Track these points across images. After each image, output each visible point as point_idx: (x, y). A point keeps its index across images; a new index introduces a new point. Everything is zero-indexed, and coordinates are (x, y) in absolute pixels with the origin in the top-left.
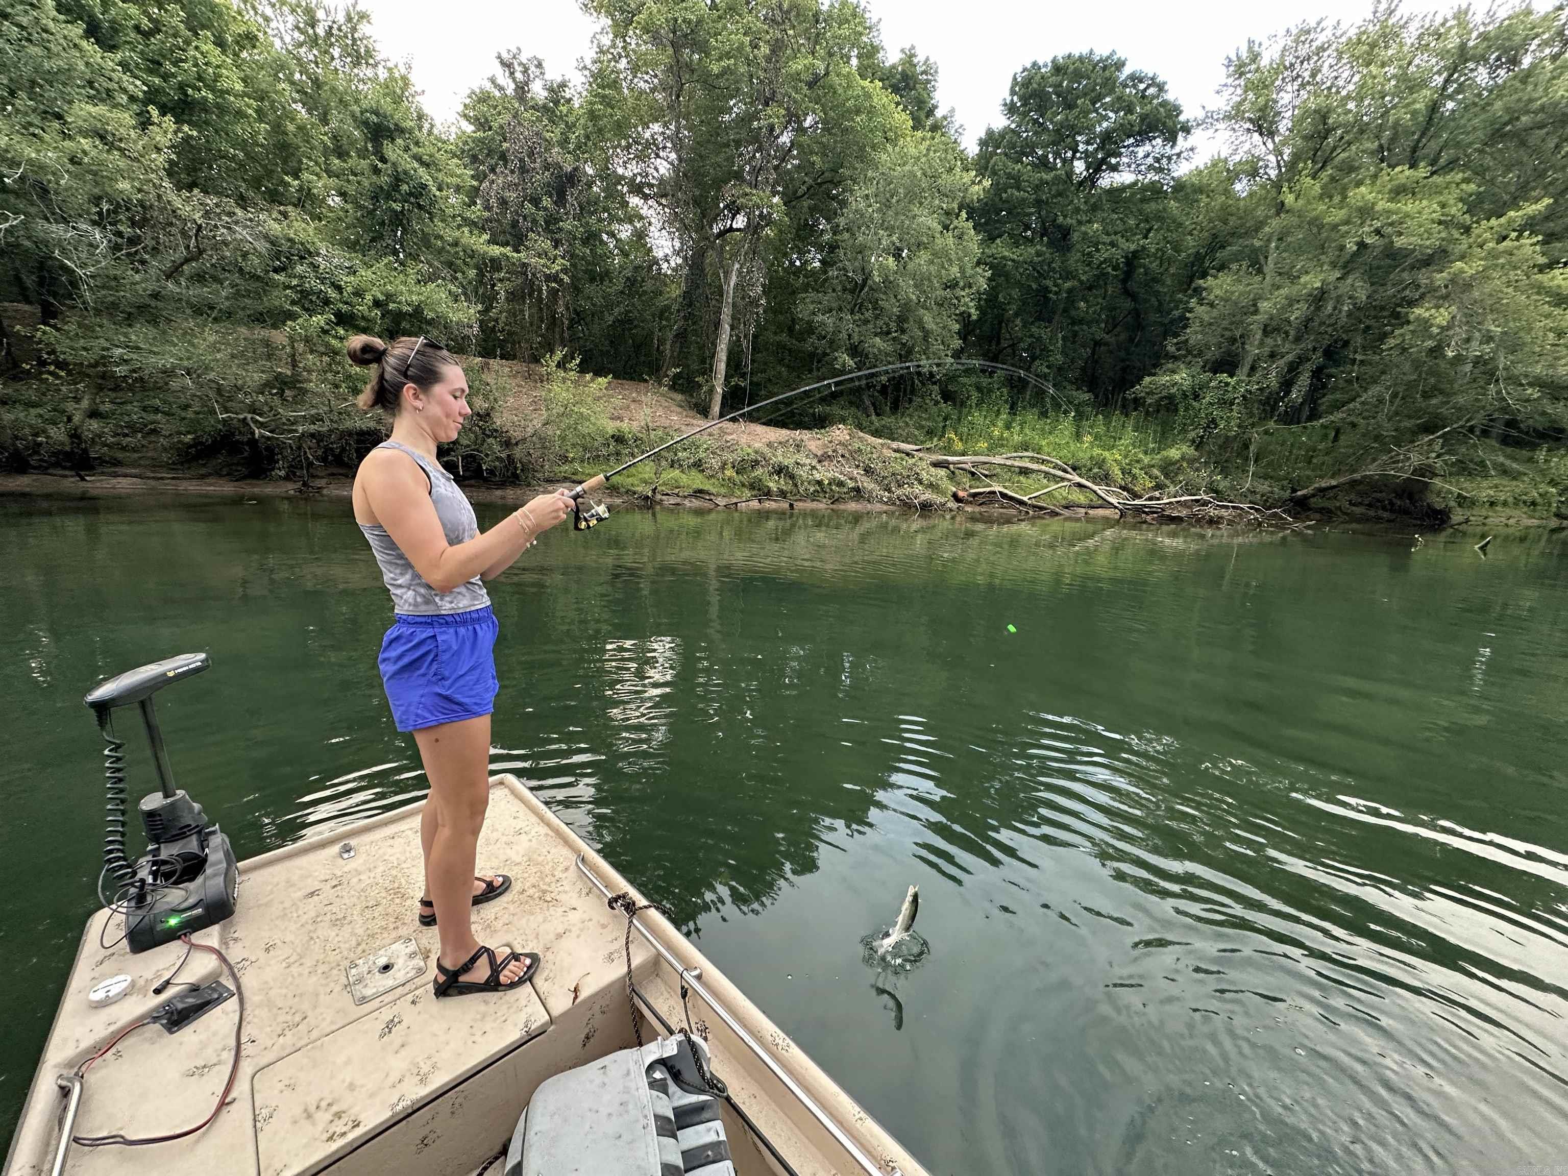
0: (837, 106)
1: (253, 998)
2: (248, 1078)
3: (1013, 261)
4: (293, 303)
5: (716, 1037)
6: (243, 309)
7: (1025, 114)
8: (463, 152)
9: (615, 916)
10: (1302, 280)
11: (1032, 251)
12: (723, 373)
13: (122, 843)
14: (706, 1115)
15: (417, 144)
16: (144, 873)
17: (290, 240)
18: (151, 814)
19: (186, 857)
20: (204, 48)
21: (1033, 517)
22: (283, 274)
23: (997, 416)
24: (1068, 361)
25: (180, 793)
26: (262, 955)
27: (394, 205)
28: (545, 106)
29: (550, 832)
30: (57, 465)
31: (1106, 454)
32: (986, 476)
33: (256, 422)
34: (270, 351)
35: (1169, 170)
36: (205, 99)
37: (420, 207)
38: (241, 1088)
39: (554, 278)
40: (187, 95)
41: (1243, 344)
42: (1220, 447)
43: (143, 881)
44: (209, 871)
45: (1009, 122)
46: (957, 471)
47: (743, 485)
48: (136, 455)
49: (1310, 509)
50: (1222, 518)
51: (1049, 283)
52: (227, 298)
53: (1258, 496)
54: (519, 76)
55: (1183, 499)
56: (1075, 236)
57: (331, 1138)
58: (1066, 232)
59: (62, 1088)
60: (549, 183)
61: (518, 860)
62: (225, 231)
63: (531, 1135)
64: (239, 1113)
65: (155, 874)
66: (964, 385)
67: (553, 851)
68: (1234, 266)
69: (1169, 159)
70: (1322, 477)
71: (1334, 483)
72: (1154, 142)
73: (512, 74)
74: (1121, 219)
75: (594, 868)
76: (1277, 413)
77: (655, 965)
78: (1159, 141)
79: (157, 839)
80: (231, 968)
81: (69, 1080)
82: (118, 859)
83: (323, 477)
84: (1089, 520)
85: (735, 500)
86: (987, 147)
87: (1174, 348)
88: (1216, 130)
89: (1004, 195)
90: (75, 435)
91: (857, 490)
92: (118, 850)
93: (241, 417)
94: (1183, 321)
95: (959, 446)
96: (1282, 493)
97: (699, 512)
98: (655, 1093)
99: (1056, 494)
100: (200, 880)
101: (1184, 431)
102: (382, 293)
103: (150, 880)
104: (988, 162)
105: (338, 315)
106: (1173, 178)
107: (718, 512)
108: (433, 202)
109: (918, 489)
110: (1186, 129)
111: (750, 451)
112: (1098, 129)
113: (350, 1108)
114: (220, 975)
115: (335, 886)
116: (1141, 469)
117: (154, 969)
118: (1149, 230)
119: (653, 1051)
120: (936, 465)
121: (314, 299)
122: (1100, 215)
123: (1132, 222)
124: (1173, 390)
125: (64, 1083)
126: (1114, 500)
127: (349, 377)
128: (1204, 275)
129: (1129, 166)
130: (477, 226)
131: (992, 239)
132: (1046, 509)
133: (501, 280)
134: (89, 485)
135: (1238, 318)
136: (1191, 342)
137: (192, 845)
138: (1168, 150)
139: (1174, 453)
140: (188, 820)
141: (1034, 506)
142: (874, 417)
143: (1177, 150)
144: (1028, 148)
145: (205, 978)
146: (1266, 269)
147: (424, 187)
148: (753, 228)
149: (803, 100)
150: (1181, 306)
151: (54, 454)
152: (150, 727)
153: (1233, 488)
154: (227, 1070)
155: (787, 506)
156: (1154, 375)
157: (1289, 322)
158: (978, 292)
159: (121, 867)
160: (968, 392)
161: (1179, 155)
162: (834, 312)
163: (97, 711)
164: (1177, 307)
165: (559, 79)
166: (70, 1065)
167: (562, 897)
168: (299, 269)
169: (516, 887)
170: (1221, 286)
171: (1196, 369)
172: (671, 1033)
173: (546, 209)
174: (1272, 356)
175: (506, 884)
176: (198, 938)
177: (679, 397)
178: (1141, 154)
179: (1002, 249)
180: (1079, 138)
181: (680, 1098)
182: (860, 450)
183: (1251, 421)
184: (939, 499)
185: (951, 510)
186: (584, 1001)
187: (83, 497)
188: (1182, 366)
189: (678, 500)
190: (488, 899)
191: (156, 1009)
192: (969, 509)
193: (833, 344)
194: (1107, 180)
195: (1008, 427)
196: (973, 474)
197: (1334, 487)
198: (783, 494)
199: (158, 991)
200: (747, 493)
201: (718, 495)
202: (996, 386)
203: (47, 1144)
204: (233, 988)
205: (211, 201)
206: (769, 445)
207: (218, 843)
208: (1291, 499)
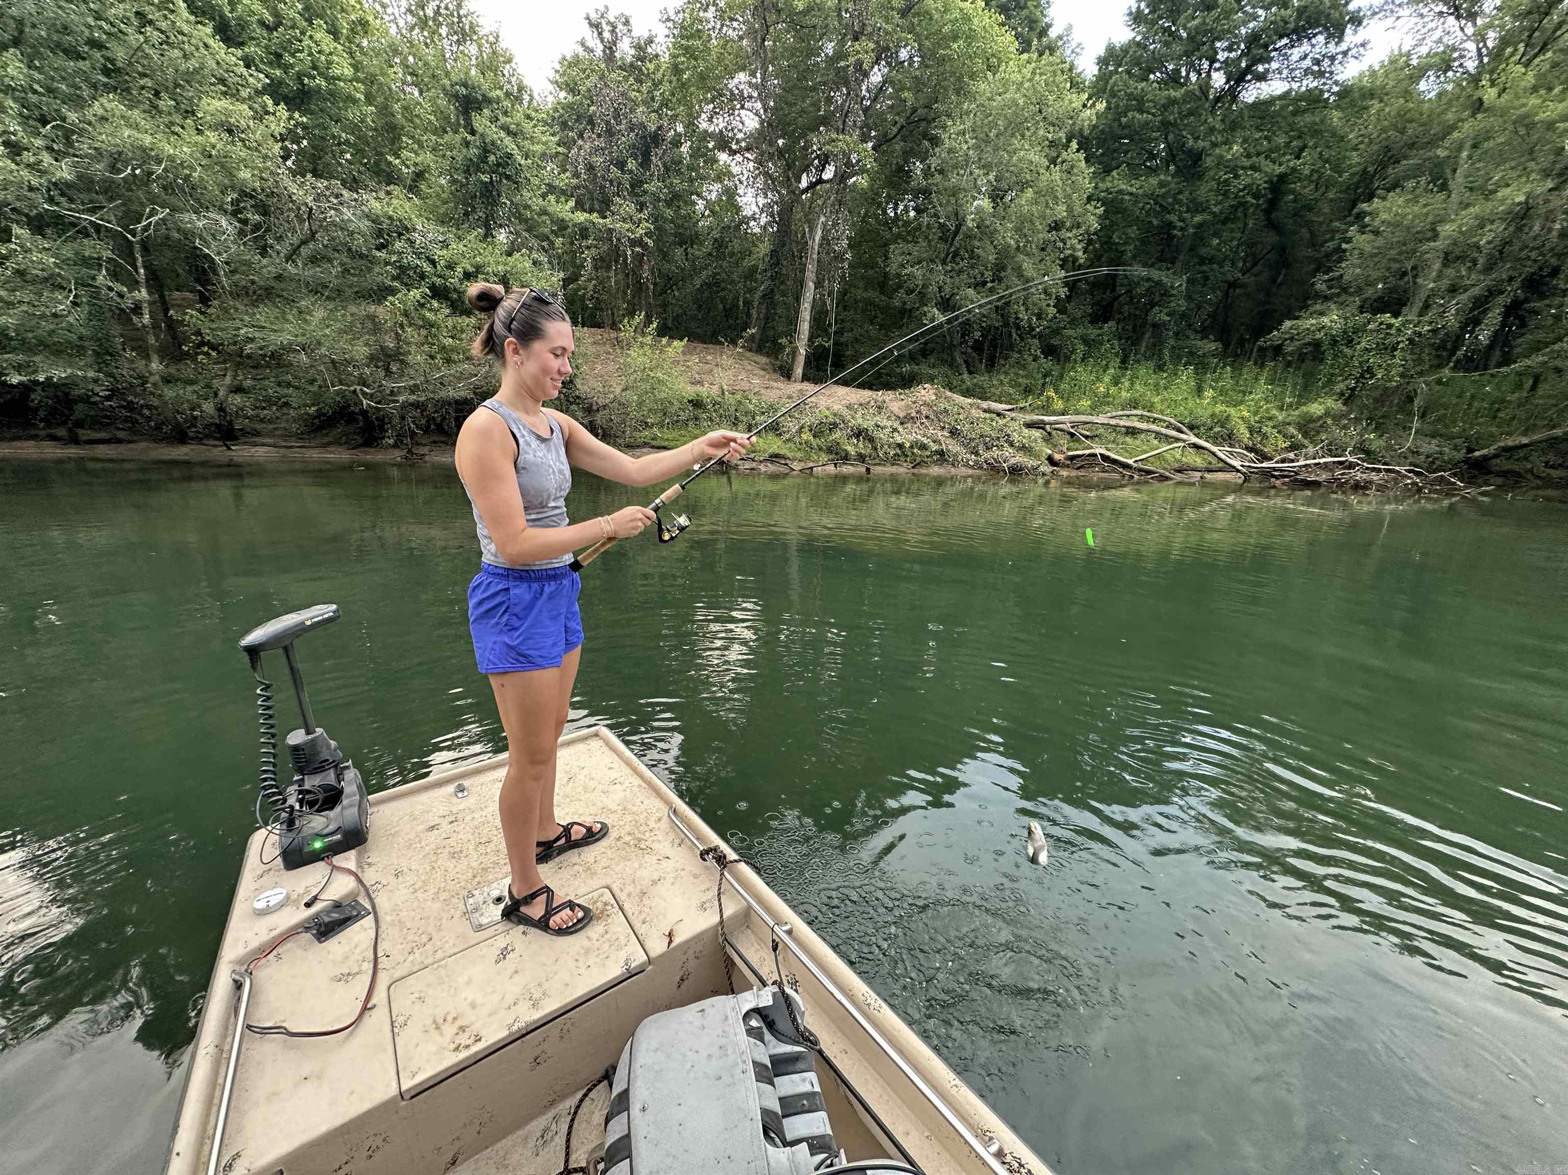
0: (934, 34)
1: (386, 919)
2: (386, 988)
3: (1131, 194)
4: (394, 278)
5: (806, 990)
6: (351, 286)
7: (1153, 23)
8: (554, 119)
9: (707, 868)
10: (1499, 194)
11: (1154, 181)
12: (807, 333)
13: (273, 772)
14: (800, 1065)
15: (506, 113)
16: (292, 801)
17: (390, 218)
18: (296, 749)
19: (326, 788)
20: (318, 36)
21: (1138, 483)
22: (384, 251)
23: (1105, 371)
24: (1192, 306)
25: (319, 731)
26: (392, 879)
27: (483, 177)
28: (632, 65)
29: (644, 785)
30: (207, 436)
31: (1232, 411)
32: (1087, 437)
33: (364, 394)
34: (375, 326)
35: (1331, 73)
36: (319, 86)
37: (508, 178)
38: (379, 997)
39: (639, 242)
40: (304, 85)
41: (1415, 277)
42: (1376, 400)
43: (292, 807)
44: (345, 802)
45: (1132, 35)
46: (1054, 432)
47: (820, 449)
48: (271, 426)
49: (1490, 472)
50: (1371, 482)
51: (1173, 218)
52: (337, 277)
53: (1422, 457)
54: (607, 35)
55: (1322, 461)
56: (1209, 161)
57: (457, 1049)
58: (1196, 157)
59: (235, 981)
60: (634, 145)
61: (615, 808)
62: (332, 212)
63: (636, 1066)
64: (378, 1019)
65: (301, 801)
66: (1069, 337)
67: (646, 802)
68: (1411, 184)
69: (1333, 58)
70: (1509, 434)
71: (1525, 441)
72: (1314, 41)
73: (600, 34)
74: (1266, 138)
75: (684, 819)
76: (1454, 359)
77: (746, 917)
78: (1321, 38)
79: (301, 771)
80: (367, 890)
81: (241, 975)
82: (272, 786)
83: (425, 445)
84: (1204, 483)
85: (811, 465)
86: (1107, 65)
87: (1324, 287)
88: (1398, 18)
89: (1124, 120)
90: (221, 409)
91: (941, 453)
92: (272, 779)
93: (352, 388)
94: (1340, 254)
95: (1059, 405)
96: (1455, 453)
97: (774, 477)
98: (752, 1040)
99: (1168, 456)
100: (338, 809)
101: (1330, 382)
102: (472, 265)
103: (297, 807)
104: (1107, 82)
105: (433, 288)
106: (1336, 83)
107: (793, 477)
108: (519, 170)
109: (1008, 451)
110: (1357, 20)
111: (828, 413)
112: (1243, 31)
113: (472, 1024)
114: (358, 895)
115: (452, 822)
116: (1274, 427)
117: (304, 884)
118: (1302, 149)
119: (749, 1000)
120: (1030, 425)
121: (411, 273)
122: (1239, 135)
123: (1281, 140)
124: (1318, 336)
125: (237, 977)
126: (1236, 463)
127: (443, 348)
128: (1370, 198)
129: (1280, 73)
130: (564, 194)
131: (1107, 171)
132: (1153, 472)
133: (588, 248)
134: (233, 453)
135: (1411, 246)
136: (1346, 277)
137: (330, 777)
138: (1332, 48)
139: (1316, 408)
140: (325, 755)
141: (1140, 470)
142: (966, 376)
143: (1343, 46)
144: (1157, 63)
145: (347, 896)
146: (1452, 185)
147: (510, 156)
148: (841, 178)
149: (895, 31)
150: (1337, 236)
151: (207, 426)
152: (292, 669)
153: (1389, 448)
154: (367, 979)
155: (864, 470)
156: (1297, 318)
157: (1478, 248)
158: (1087, 232)
159: (274, 794)
160: (1073, 345)
161: (1345, 53)
162: (925, 264)
163: (250, 655)
164: (1332, 239)
165: (646, 35)
166: (240, 962)
167: (655, 846)
168: (398, 245)
169: (613, 834)
170: (1390, 209)
171: (1353, 309)
172: (764, 984)
173: (631, 172)
174: (1453, 290)
175: (604, 831)
176: (338, 860)
177: (763, 360)
178: (1295, 57)
179: (1118, 182)
180: (1218, 44)
181: (775, 1047)
182: (946, 410)
183: (1418, 369)
184: (1029, 462)
185: (1044, 474)
186: (679, 946)
187: (231, 464)
188: (1333, 306)
189: (754, 465)
190: (588, 844)
191: (307, 920)
192: (1064, 473)
193: (923, 298)
194: (1251, 93)
195: (1116, 382)
196: (1072, 435)
197: (1526, 445)
198: (861, 458)
199: (308, 905)
200: (824, 457)
201: (793, 459)
202: (1106, 338)
203: (226, 1028)
204: (369, 907)
205: (321, 184)
206: (849, 407)
207: (352, 776)
208: (1466, 461)
